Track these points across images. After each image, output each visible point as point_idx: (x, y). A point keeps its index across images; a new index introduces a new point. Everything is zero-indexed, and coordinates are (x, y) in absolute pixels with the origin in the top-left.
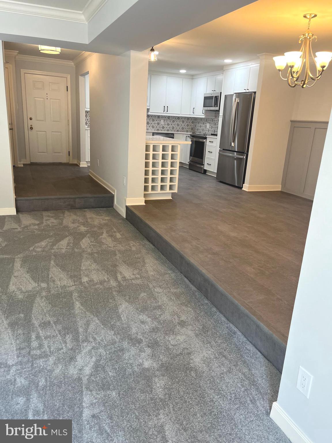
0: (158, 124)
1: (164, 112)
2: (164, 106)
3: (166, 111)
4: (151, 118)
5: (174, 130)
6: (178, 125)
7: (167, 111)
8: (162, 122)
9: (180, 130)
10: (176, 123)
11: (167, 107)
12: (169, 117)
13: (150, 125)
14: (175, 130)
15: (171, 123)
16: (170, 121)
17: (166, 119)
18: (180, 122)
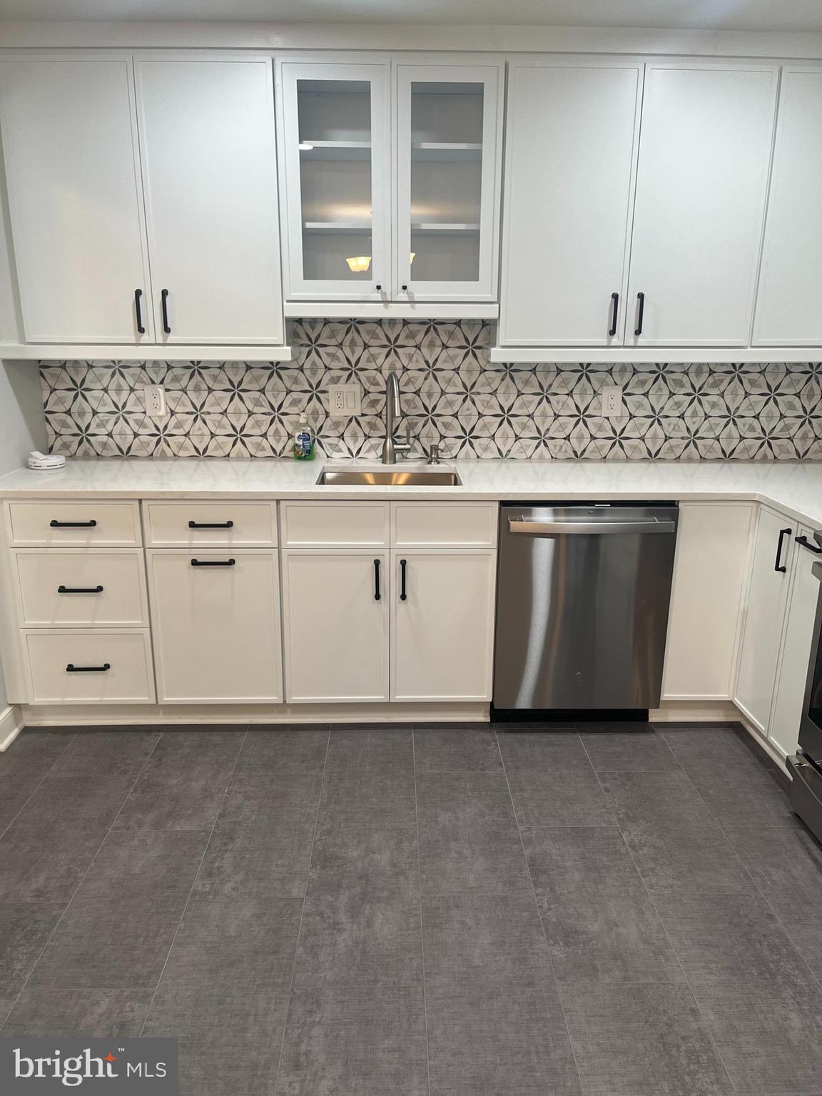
0: (582, 416)
1: (615, 340)
2: (615, 297)
3: (632, 326)
4: (527, 383)
5: (695, 455)
6: (731, 417)
7: (638, 332)
8: (610, 403)
9: (746, 449)
10: (714, 405)
11: (634, 302)
12: (661, 372)
13: (524, 427)
14: (710, 449)
15: (678, 404)
16: (672, 394)
17: (643, 383)
18: (747, 394)
